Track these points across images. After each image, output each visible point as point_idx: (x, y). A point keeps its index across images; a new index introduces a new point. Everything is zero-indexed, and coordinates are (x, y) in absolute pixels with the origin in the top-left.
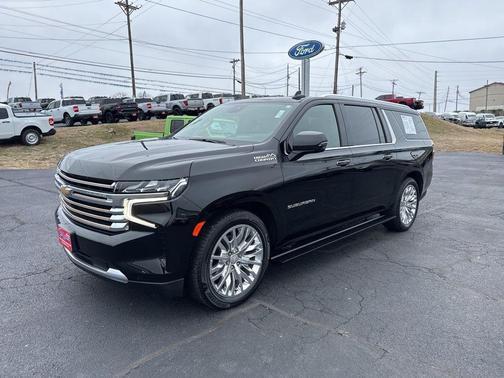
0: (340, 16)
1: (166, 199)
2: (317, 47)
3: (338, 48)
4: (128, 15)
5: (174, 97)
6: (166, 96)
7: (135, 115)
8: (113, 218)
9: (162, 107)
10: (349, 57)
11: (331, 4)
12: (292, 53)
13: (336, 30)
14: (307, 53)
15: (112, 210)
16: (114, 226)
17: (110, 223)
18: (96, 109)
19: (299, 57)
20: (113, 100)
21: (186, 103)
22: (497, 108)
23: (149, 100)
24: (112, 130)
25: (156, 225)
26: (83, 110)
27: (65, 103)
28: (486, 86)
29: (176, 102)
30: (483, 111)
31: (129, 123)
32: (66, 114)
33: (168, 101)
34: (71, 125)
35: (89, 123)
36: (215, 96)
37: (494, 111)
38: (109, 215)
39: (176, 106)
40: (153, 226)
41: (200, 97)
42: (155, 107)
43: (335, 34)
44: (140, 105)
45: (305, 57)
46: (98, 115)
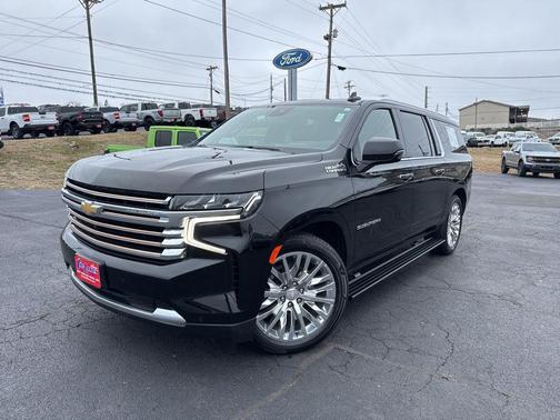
0: (331, 22)
1: (238, 217)
2: (305, 57)
3: (329, 57)
4: (88, 9)
5: (145, 107)
6: (137, 105)
7: (99, 126)
8: (166, 242)
9: (132, 117)
10: (340, 68)
11: (321, 9)
12: (277, 62)
13: (328, 38)
14: (294, 63)
15: (165, 232)
16: (166, 253)
17: (160, 249)
18: (51, 119)
19: (285, 67)
20: (72, 109)
21: (160, 113)
22: (485, 126)
23: (117, 109)
24: (74, 143)
25: (227, 250)
26: (35, 119)
27: (12, 111)
28: (476, 104)
29: (148, 112)
30: (472, 130)
31: (93, 136)
32: (13, 124)
33: (139, 111)
34: (20, 137)
35: (41, 135)
36: (194, 106)
37: (483, 130)
38: (161, 239)
39: (148, 117)
40: (223, 251)
41: (176, 106)
42: (124, 118)
43: (327, 42)
44: (105, 115)
45: (292, 67)
46: (55, 126)
